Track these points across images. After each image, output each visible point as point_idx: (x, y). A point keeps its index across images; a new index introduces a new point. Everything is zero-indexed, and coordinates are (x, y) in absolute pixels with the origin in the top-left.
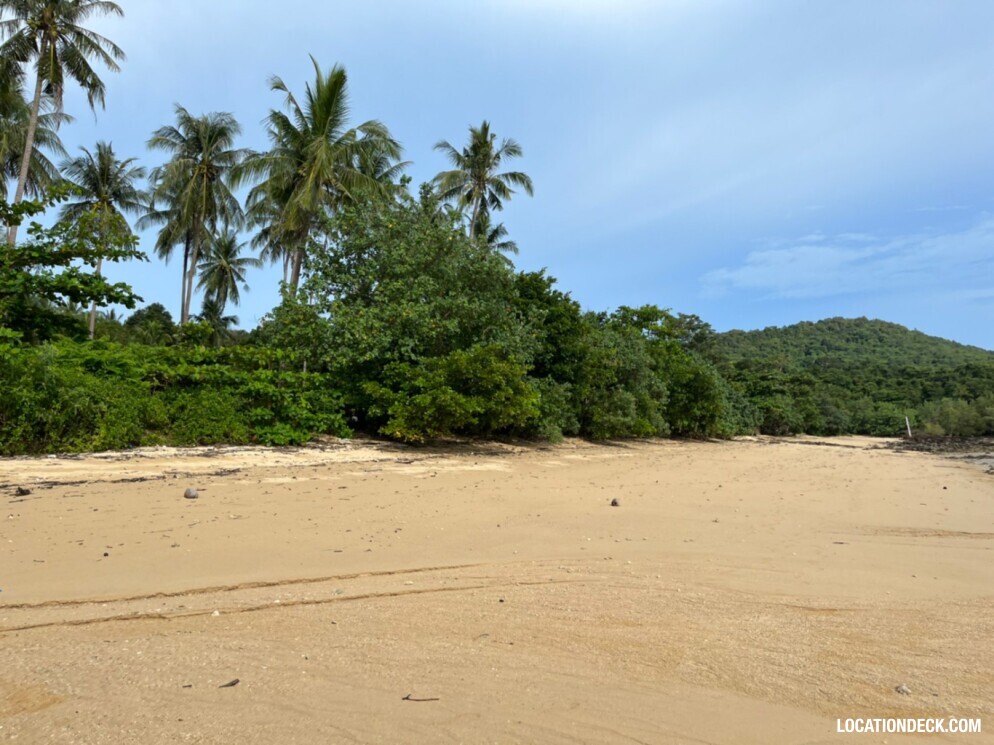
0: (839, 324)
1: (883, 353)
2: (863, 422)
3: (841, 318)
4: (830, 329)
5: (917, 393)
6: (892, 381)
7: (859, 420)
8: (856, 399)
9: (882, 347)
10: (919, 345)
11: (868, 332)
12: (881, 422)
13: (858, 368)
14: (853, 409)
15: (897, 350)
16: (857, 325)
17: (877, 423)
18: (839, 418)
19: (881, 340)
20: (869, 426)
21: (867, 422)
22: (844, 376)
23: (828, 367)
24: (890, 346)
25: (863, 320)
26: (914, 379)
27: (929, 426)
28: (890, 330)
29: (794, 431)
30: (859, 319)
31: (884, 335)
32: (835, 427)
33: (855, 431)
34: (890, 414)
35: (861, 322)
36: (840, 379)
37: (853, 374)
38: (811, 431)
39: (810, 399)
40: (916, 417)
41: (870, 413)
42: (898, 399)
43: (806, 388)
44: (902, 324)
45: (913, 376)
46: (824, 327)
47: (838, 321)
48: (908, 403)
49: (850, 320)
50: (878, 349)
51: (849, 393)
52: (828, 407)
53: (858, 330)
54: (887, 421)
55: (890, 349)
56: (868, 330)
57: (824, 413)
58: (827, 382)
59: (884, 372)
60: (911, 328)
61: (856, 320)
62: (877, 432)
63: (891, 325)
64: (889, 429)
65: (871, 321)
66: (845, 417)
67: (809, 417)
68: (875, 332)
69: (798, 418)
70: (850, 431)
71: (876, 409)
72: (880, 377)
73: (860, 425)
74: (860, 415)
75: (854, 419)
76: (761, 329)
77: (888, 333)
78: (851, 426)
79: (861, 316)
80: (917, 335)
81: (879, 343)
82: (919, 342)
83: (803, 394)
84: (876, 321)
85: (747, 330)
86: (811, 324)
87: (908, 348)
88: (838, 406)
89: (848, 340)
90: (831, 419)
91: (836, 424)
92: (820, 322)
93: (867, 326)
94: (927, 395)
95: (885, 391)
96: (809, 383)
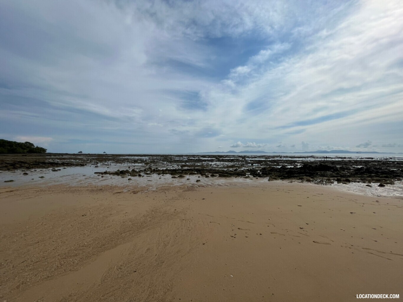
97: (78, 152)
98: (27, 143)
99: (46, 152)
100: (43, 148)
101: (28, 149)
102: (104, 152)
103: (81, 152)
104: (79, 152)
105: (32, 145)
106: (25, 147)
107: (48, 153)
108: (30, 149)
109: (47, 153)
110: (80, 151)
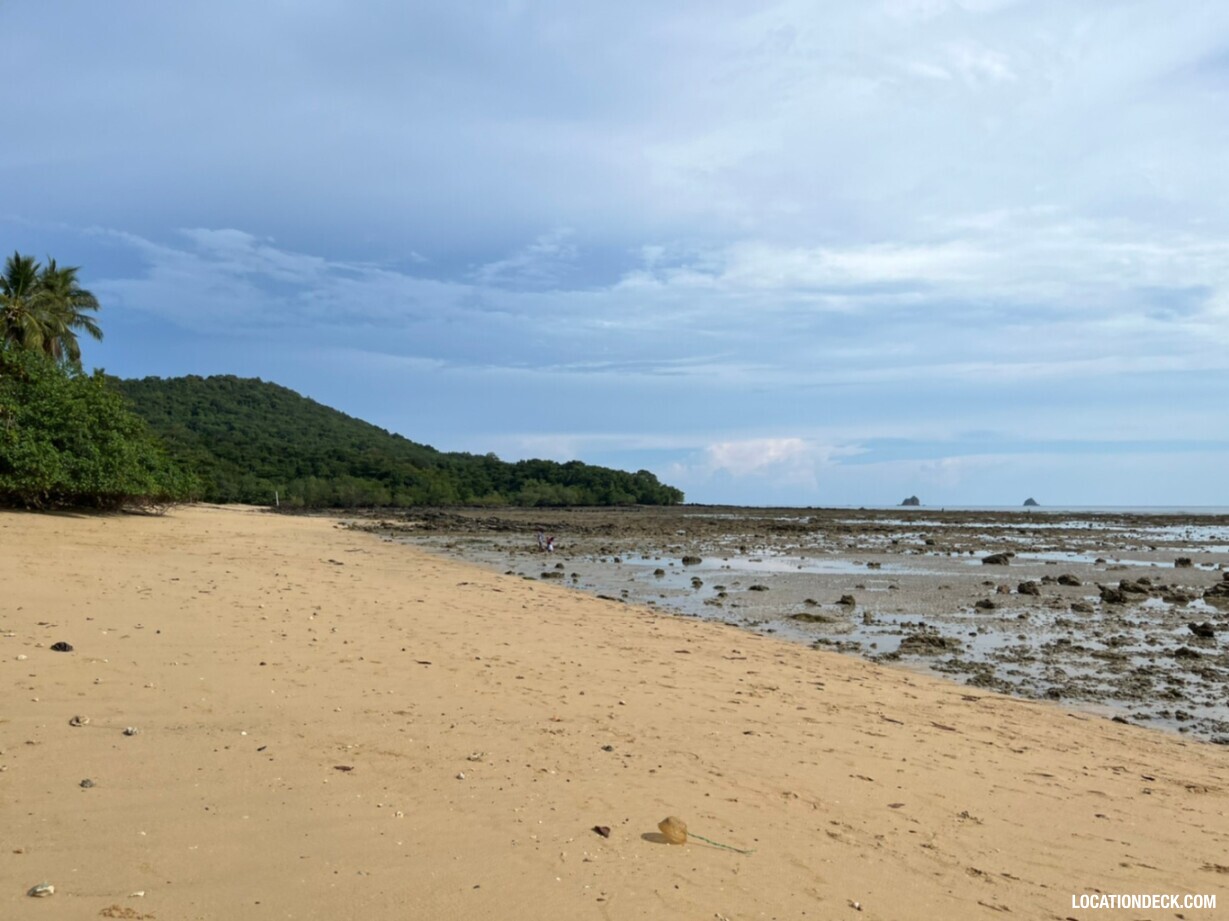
0: (232, 383)
1: (274, 421)
2: (247, 494)
3: (234, 377)
4: (221, 387)
5: (292, 471)
6: (274, 458)
7: (244, 491)
8: (243, 474)
9: (273, 413)
10: (309, 416)
11: (261, 396)
13: (246, 443)
14: (241, 483)
15: (287, 418)
16: (251, 387)
17: (257, 495)
18: (229, 490)
19: (273, 406)
20: (250, 497)
21: (249, 494)
22: (233, 450)
23: (220, 440)
24: (282, 414)
25: (257, 381)
26: (294, 459)
27: (294, 498)
28: (283, 396)
29: (195, 501)
30: (253, 380)
31: (277, 401)
32: (226, 496)
33: (240, 500)
34: (265, 488)
35: (255, 383)
36: (230, 453)
37: (243, 449)
38: (208, 498)
39: (211, 476)
40: (286, 491)
41: (253, 487)
42: (276, 476)
43: (208, 468)
44: (296, 390)
45: (290, 455)
46: (215, 385)
47: (230, 379)
48: (284, 479)
49: (243, 381)
50: (269, 416)
51: (237, 468)
52: (222, 481)
53: (253, 392)
54: (265, 494)
55: (281, 417)
56: (261, 393)
57: (220, 486)
58: (219, 456)
59: (269, 450)
60: (304, 395)
61: (249, 381)
63: (284, 391)
64: (265, 500)
65: (265, 384)
66: (234, 489)
67: (210, 489)
68: (268, 397)
69: (200, 491)
70: (236, 501)
71: (258, 484)
72: (265, 454)
73: (244, 496)
74: (245, 488)
75: (241, 491)
76: (141, 378)
77: (280, 399)
78: (238, 496)
79: (255, 377)
80: (310, 403)
81: (271, 410)
82: (310, 412)
83: (206, 472)
84: (271, 385)
85: (123, 378)
86: (200, 379)
87: (298, 417)
88: (228, 481)
89: (239, 402)
90: (223, 490)
91: (226, 494)
92: (210, 377)
93: (261, 388)
94: (299, 473)
95: (267, 468)
96: (211, 464)
97: (901, 502)
98: (642, 472)
99: (685, 503)
100: (676, 487)
101: (640, 493)
102: (1030, 502)
103: (914, 501)
104: (906, 502)
105: (652, 478)
106: (635, 488)
107: (688, 505)
108: (645, 492)
109: (681, 505)
110: (909, 497)
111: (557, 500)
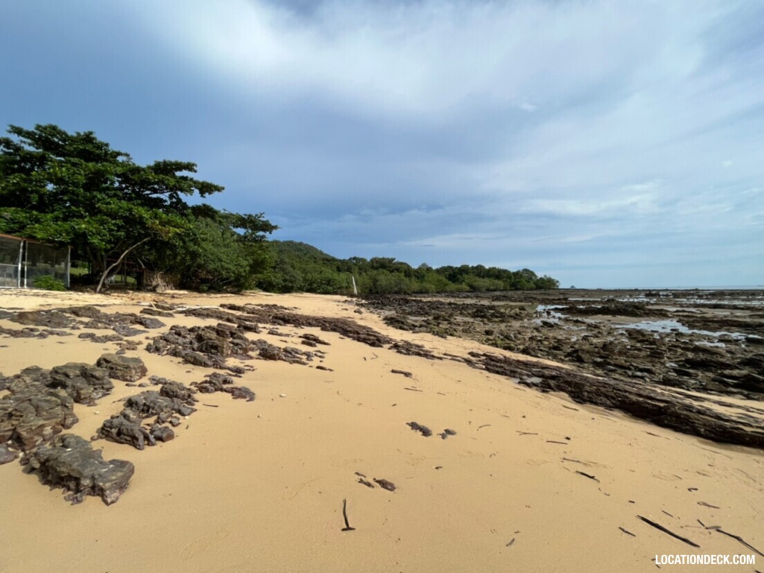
7: (308, 280)
11: (303, 249)
12: (324, 282)
14: (304, 271)
17: (321, 283)
18: (294, 277)
20: (316, 285)
21: (314, 282)
32: (290, 284)
33: (305, 289)
34: (330, 276)
35: (301, 244)
41: (317, 276)
49: (296, 243)
53: (299, 247)
54: (329, 282)
60: (319, 249)
62: (321, 290)
63: (312, 247)
64: (330, 288)
66: (299, 277)
70: (301, 289)
73: (308, 285)
74: (309, 277)
75: (305, 280)
78: (303, 285)
84: (306, 245)
89: (295, 251)
90: (287, 277)
91: (291, 282)
93: (303, 246)
98: (525, 270)
100: (553, 278)
101: (533, 282)
106: (528, 279)
107: (561, 288)
111: (492, 288)
